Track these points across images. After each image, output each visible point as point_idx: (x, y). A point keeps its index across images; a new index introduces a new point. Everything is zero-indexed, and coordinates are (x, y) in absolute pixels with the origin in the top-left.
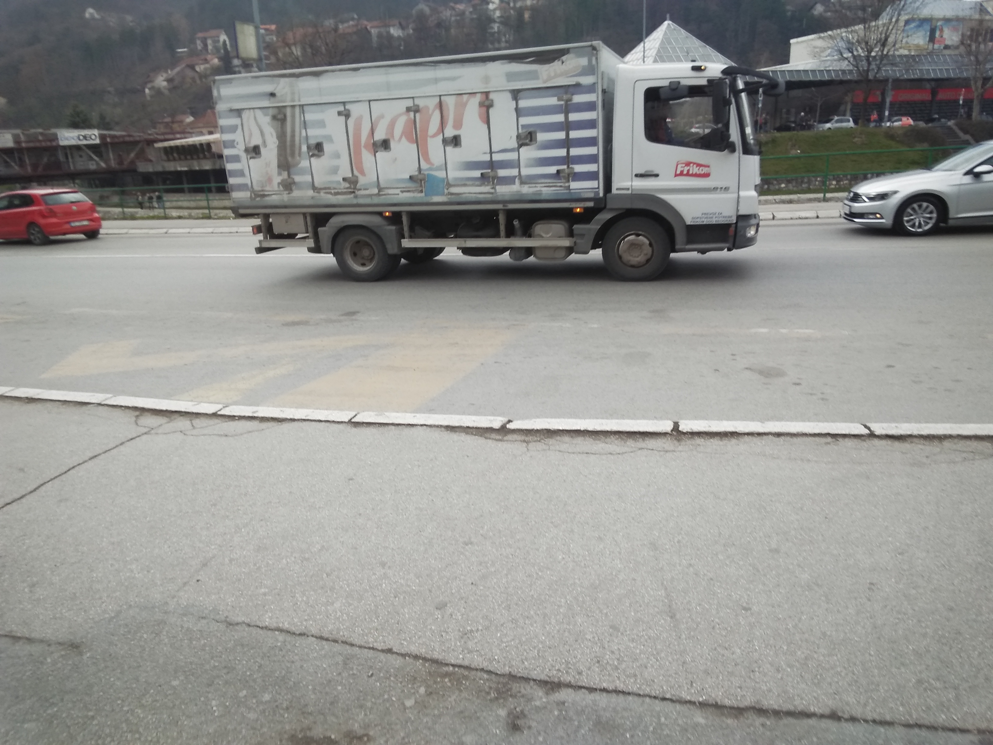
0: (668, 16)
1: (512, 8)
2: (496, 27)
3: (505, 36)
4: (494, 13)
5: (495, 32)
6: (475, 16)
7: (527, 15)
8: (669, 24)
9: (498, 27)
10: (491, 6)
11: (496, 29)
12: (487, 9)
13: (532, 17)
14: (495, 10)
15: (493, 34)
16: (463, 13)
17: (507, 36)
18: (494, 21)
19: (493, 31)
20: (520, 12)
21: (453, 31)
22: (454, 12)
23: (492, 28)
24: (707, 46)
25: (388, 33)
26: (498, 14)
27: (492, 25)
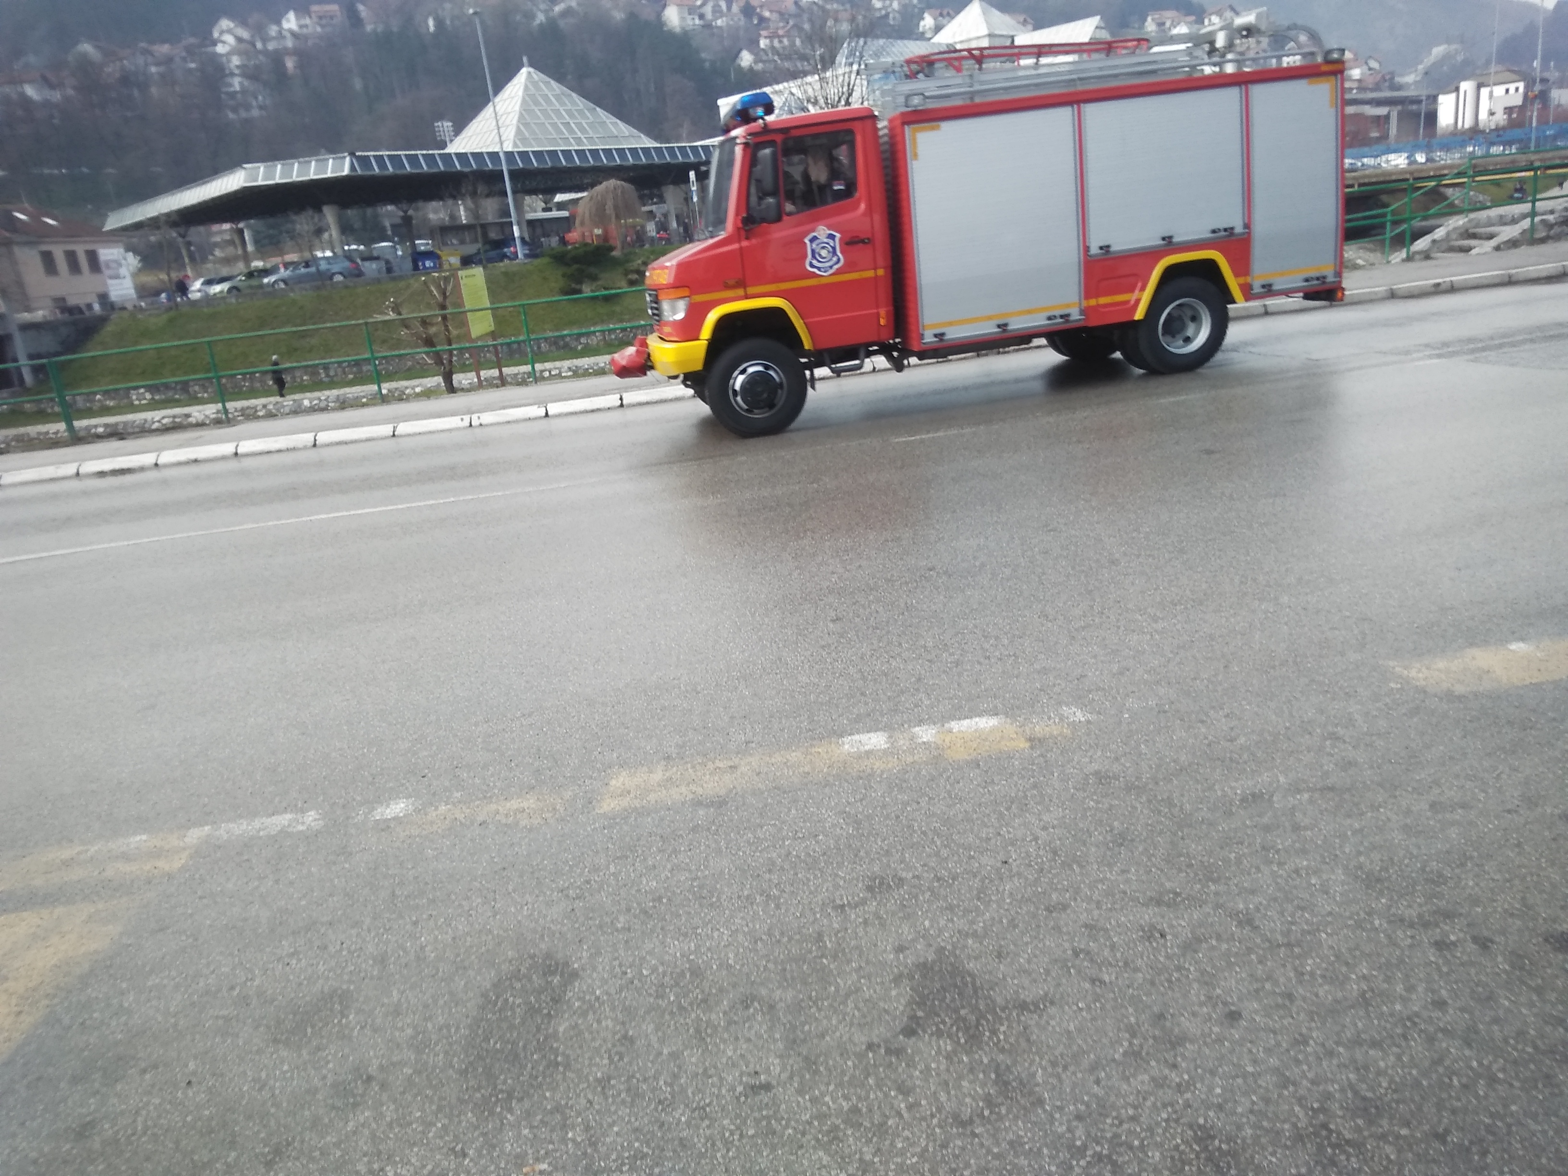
0: (525, 59)
1: (260, 52)
2: (236, 83)
3: (256, 98)
4: (229, 61)
5: (237, 93)
6: (193, 66)
7: (290, 64)
8: (529, 72)
9: (241, 83)
10: (220, 49)
11: (237, 88)
12: (216, 55)
13: (300, 66)
14: (229, 54)
15: (232, 96)
16: (169, 61)
17: (261, 98)
18: (232, 74)
19: (232, 89)
20: (277, 58)
21: (154, 90)
22: (151, 59)
23: (231, 85)
24: (598, 109)
25: (23, 95)
26: (236, 61)
27: (229, 80)
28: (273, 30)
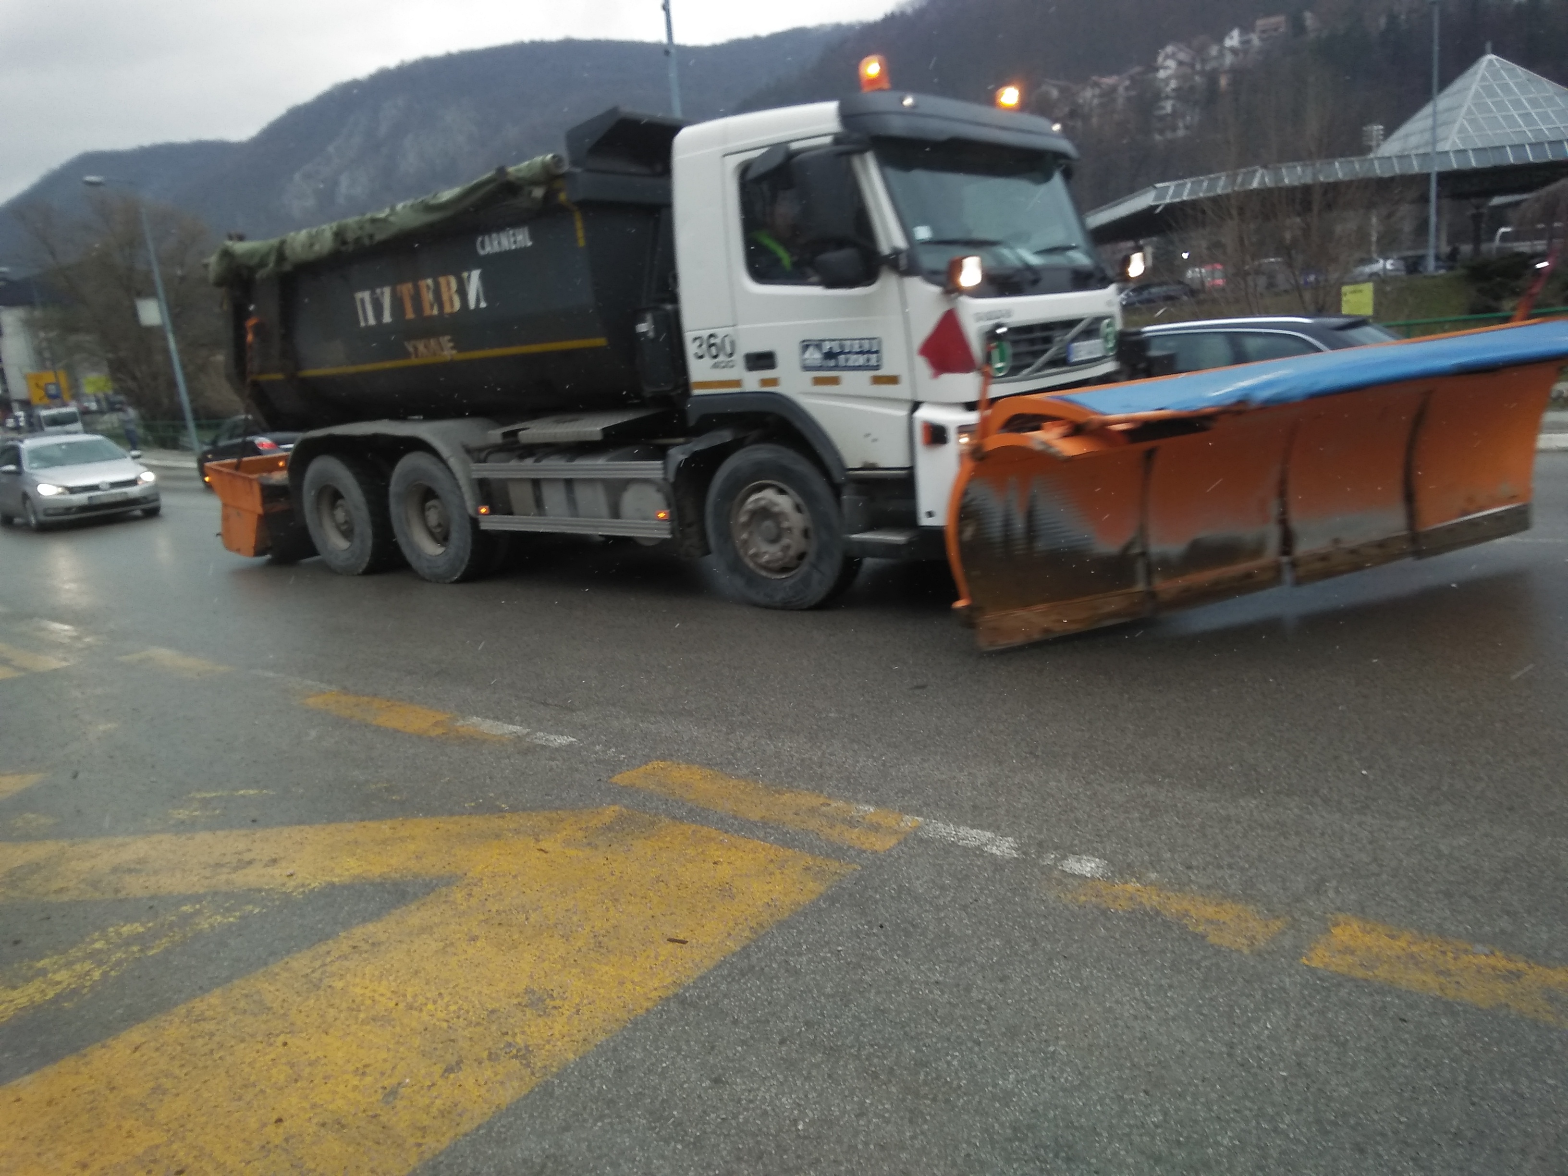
0: (1489, 46)
1: (1198, 73)
2: (1168, 106)
3: (1184, 119)
4: (1167, 85)
5: (1167, 115)
6: (1133, 93)
7: (1223, 82)
8: (1491, 61)
9: (1174, 106)
10: (1162, 74)
11: (1168, 110)
12: (1155, 81)
13: (1233, 83)
14: (1167, 80)
15: (1162, 118)
16: (1114, 89)
17: (1188, 118)
18: (1167, 97)
19: (1163, 112)
20: (1212, 78)
21: (1095, 120)
22: (1097, 91)
23: (1163, 108)
26: (1173, 84)
27: (1163, 104)
28: (1214, 51)
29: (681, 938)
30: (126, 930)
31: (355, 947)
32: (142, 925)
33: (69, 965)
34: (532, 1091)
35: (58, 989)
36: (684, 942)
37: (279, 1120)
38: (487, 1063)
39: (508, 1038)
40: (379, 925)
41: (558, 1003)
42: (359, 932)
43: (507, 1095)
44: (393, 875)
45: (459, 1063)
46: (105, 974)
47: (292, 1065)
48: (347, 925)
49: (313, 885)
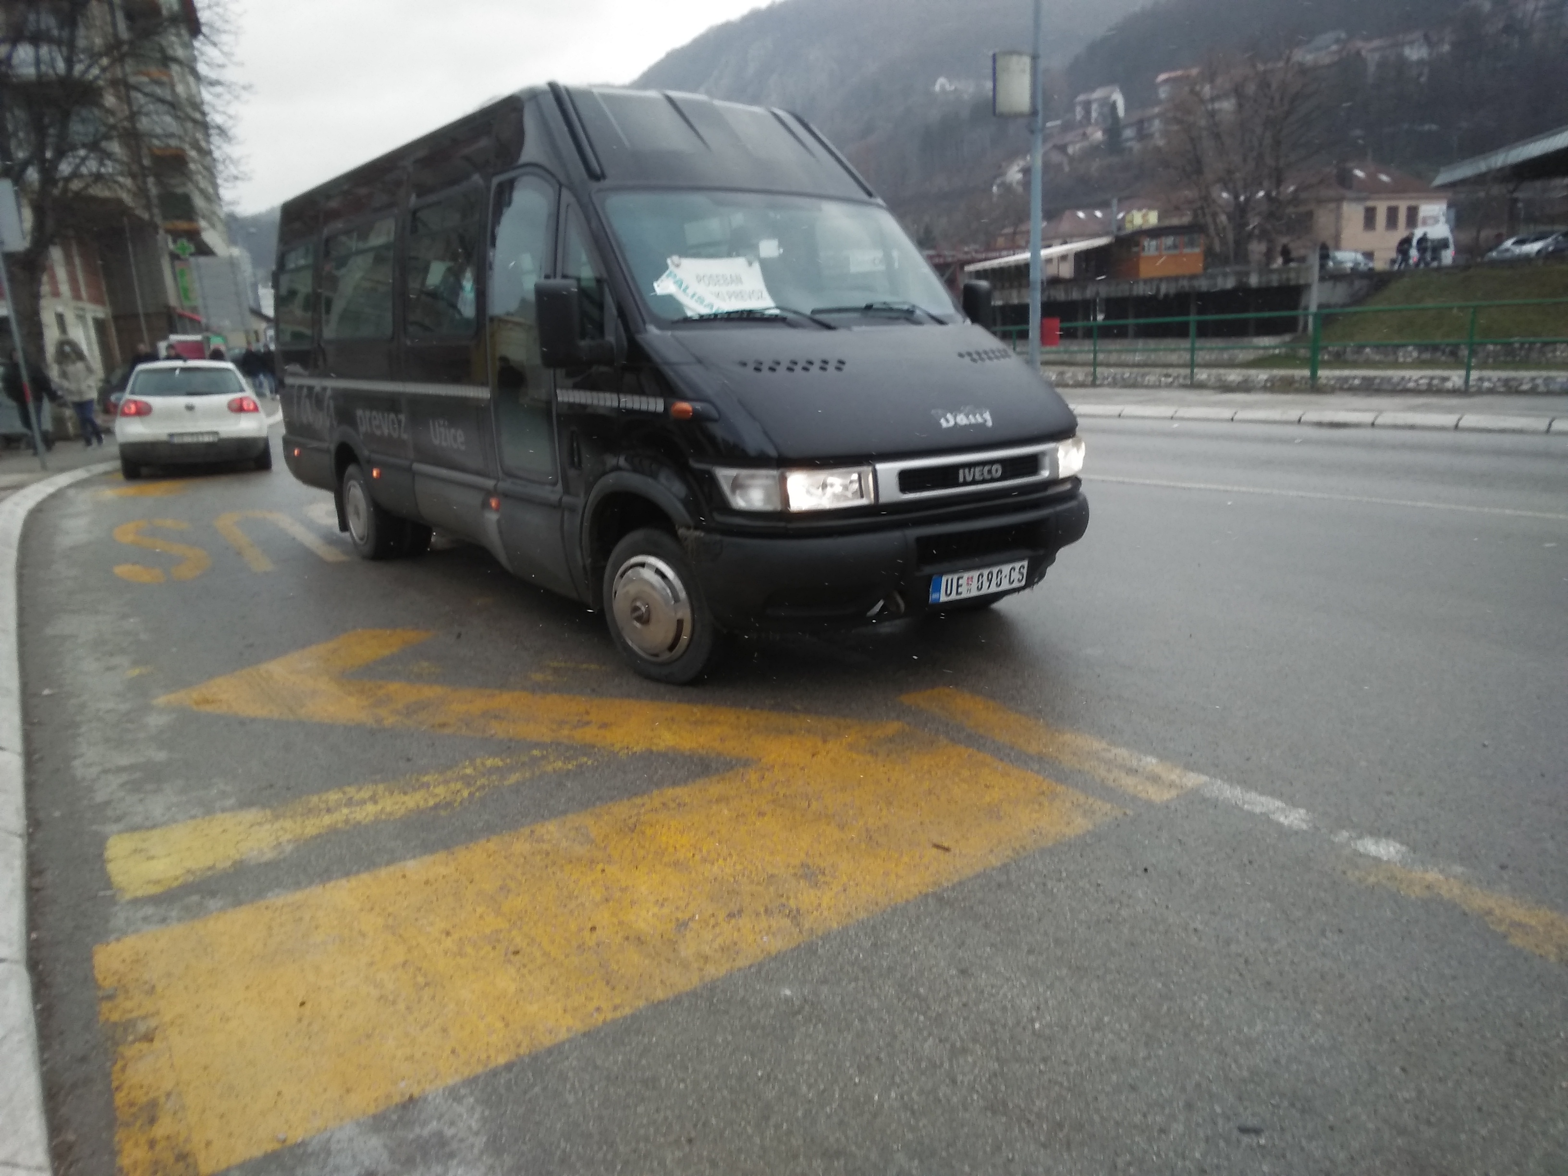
25: (1401, 56)
29: (946, 845)
30: (489, 762)
31: (664, 804)
32: (502, 760)
33: (446, 782)
34: (799, 945)
35: (437, 800)
36: (947, 850)
37: (593, 929)
38: (763, 917)
39: (784, 900)
40: (686, 789)
41: (828, 879)
42: (670, 792)
43: (776, 945)
44: (700, 750)
45: (740, 912)
46: (471, 794)
47: (607, 889)
48: (659, 784)
49: (635, 749)
